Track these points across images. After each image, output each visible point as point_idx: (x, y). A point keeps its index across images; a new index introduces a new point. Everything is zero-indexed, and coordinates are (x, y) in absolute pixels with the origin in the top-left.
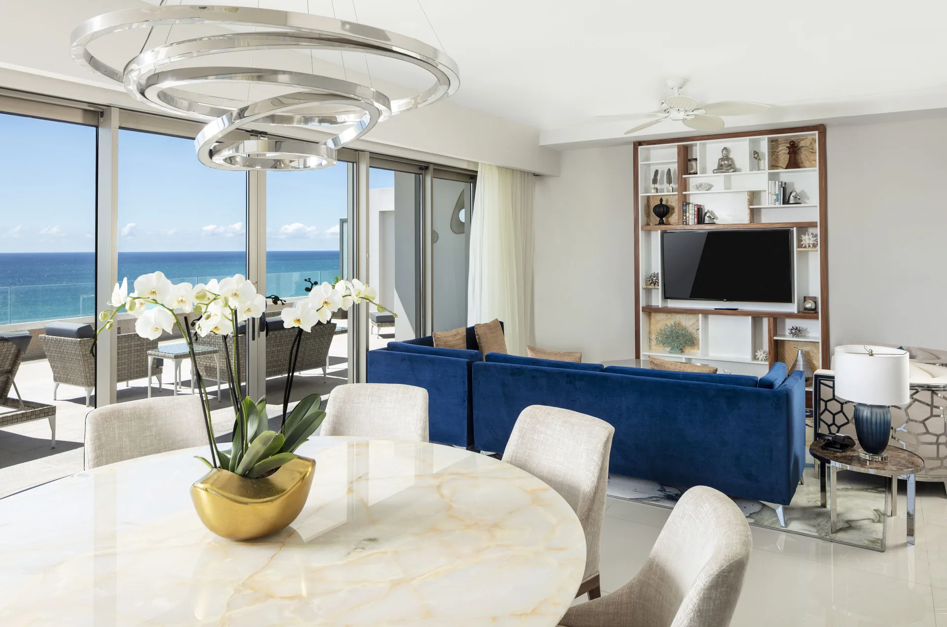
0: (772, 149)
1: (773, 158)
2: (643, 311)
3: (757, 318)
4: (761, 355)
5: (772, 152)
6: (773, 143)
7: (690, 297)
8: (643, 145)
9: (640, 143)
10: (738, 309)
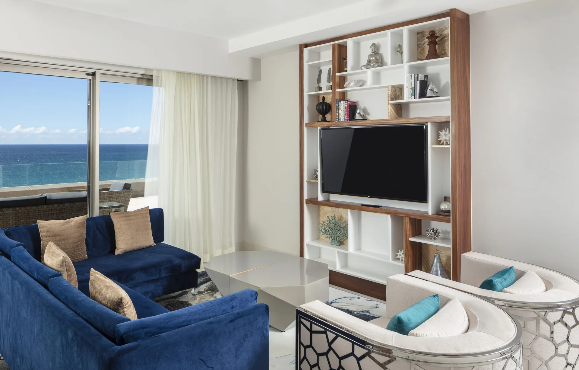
0: (418, 41)
1: (419, 51)
2: (306, 203)
3: (397, 217)
4: (400, 255)
5: (418, 45)
6: (418, 36)
7: (341, 192)
8: (309, 47)
9: (307, 46)
10: (381, 206)
